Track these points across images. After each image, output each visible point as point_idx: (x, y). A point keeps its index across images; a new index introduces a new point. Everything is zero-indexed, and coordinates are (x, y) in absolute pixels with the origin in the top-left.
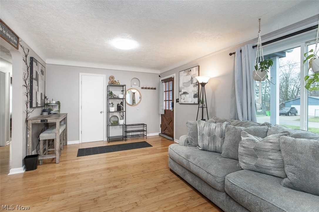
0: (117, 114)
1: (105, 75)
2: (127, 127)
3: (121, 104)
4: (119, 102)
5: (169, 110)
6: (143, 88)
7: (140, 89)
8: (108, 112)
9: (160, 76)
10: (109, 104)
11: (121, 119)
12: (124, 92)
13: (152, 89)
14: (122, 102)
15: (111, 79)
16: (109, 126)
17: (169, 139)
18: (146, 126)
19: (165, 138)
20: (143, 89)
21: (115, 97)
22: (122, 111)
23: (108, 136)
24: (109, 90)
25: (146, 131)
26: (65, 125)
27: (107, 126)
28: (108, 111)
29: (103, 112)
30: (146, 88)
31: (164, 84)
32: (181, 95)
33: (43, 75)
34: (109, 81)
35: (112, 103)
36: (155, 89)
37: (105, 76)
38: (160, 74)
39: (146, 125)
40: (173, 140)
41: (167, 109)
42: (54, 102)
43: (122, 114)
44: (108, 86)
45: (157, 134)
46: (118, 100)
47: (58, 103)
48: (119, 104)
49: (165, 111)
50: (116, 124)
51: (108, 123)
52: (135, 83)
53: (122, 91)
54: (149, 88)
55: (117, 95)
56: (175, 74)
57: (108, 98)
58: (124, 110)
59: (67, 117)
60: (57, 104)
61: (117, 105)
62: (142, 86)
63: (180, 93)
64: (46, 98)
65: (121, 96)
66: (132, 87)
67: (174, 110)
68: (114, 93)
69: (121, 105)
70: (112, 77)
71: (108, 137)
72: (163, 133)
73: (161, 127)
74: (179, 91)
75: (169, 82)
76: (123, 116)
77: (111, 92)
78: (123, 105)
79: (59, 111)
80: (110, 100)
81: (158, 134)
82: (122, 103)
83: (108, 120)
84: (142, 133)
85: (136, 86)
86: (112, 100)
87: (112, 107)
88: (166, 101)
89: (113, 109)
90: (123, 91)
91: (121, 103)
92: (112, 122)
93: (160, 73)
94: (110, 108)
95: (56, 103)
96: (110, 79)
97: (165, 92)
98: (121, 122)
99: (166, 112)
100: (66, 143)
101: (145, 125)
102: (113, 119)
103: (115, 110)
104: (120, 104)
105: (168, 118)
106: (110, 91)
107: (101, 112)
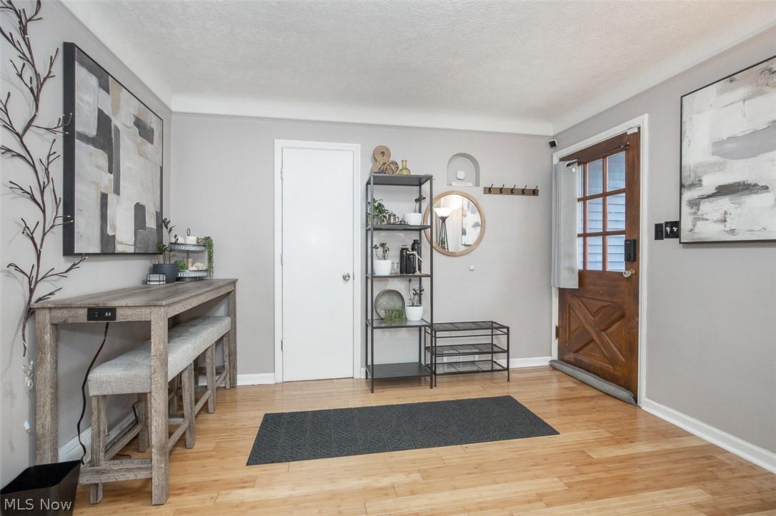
0: (399, 285)
1: (360, 145)
2: (439, 334)
3: (413, 249)
4: (407, 239)
5: (603, 274)
6: (489, 190)
7: (478, 193)
8: (370, 277)
9: (553, 144)
10: (372, 248)
11: (413, 305)
12: (425, 205)
13: (523, 192)
14: (415, 242)
15: (379, 158)
16: (373, 328)
17: (608, 395)
18: (508, 334)
19: (583, 383)
20: (490, 192)
21: (392, 221)
22: (418, 273)
23: (370, 363)
24: (372, 196)
25: (508, 351)
26: (228, 320)
27: (367, 325)
28: (369, 272)
29: (351, 277)
30: (501, 191)
31: (577, 170)
32: (695, 204)
33: (152, 142)
34: (370, 165)
35: (383, 245)
36: (535, 192)
37: (357, 147)
38: (554, 137)
39: (508, 328)
40: (636, 399)
41: (590, 267)
42: (192, 240)
43: (417, 287)
44: (368, 183)
45: (544, 361)
46: (401, 234)
47: (207, 244)
48: (407, 249)
49: (582, 275)
50: (396, 320)
51: (369, 317)
52: (461, 175)
53: (416, 200)
54: (512, 191)
55: (400, 215)
56: (646, 115)
57: (369, 227)
58: (426, 270)
59: (234, 291)
60: (202, 248)
61: (399, 253)
62: (485, 183)
63: (688, 195)
64: (167, 228)
65: (415, 219)
66: (449, 189)
67: (637, 274)
68: (390, 206)
69: (415, 252)
70: (383, 152)
71: (371, 368)
72: (568, 362)
73: (557, 336)
74: (682, 186)
75: (604, 157)
76: (421, 294)
77: (380, 205)
78: (420, 254)
79: (209, 270)
80: (375, 233)
81: (547, 364)
82: (416, 245)
83: (370, 305)
84: (488, 357)
85: (464, 184)
86: (383, 233)
87: (384, 258)
88: (584, 235)
89: (385, 267)
90: (419, 200)
91: (413, 245)
92: (382, 313)
93: (552, 134)
94: (376, 262)
95: (198, 244)
96: (375, 159)
97: (579, 200)
98: (415, 314)
99: (587, 280)
100: (233, 380)
101: (504, 327)
102: (386, 303)
103: (393, 268)
104: (409, 247)
105: (600, 304)
106: (375, 201)
107: (344, 278)
